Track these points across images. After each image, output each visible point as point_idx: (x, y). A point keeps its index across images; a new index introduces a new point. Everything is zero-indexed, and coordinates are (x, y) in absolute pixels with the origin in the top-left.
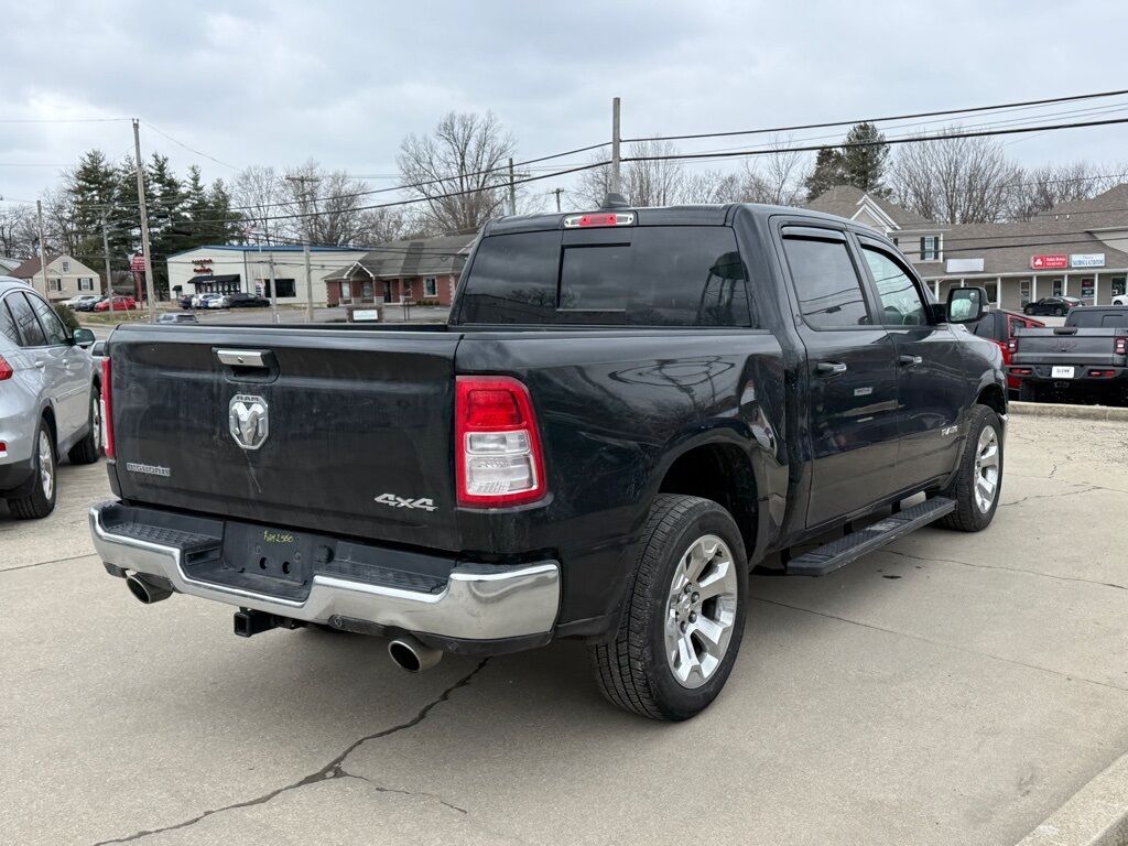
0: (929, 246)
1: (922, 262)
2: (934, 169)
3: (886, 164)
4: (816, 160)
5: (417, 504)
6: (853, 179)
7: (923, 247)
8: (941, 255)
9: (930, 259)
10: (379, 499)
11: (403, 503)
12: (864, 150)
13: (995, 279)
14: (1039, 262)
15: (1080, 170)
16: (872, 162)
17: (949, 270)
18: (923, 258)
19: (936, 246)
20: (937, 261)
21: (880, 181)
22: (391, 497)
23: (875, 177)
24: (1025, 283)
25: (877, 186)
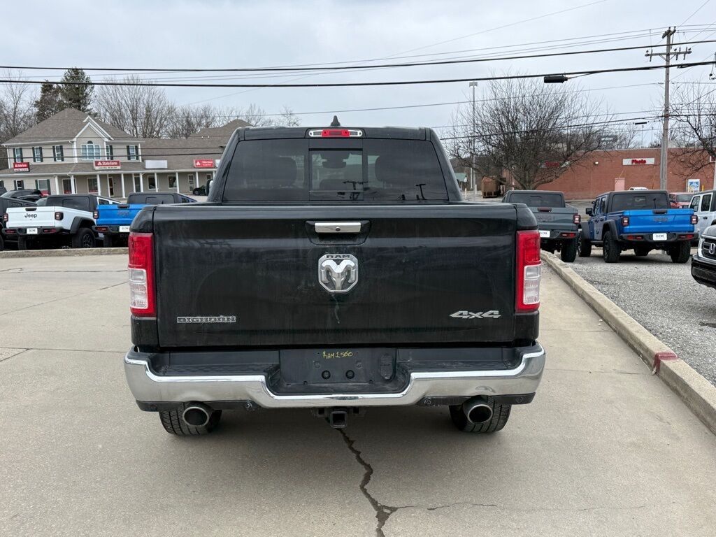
0: (133, 152)
1: (129, 161)
2: (123, 102)
3: (92, 96)
4: (40, 90)
5: (486, 315)
6: (71, 104)
7: (128, 152)
8: (140, 157)
9: (133, 160)
10: (455, 315)
11: (474, 315)
12: (77, 86)
13: (175, 173)
14: (198, 164)
15: (205, 110)
16: (82, 94)
17: (147, 167)
18: (129, 159)
19: (137, 152)
20: (138, 161)
21: (89, 107)
22: (465, 312)
23: (85, 104)
24: (191, 176)
25: (88, 110)
